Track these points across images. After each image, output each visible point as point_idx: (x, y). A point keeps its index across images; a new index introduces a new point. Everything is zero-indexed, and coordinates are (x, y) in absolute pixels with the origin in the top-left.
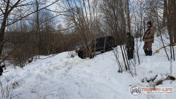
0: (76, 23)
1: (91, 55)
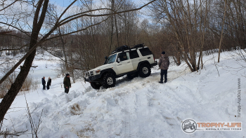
0: (170, 16)
1: (194, 66)
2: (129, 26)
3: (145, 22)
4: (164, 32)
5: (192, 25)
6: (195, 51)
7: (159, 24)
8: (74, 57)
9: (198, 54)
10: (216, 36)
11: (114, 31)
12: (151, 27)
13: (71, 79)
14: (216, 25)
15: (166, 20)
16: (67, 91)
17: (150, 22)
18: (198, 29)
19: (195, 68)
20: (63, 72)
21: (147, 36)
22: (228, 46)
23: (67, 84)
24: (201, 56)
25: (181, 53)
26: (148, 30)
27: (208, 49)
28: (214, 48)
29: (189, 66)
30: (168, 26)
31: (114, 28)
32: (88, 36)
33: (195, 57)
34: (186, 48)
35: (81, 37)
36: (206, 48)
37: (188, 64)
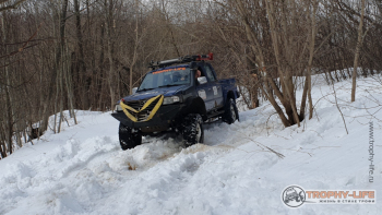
19: (293, 118)
29: (279, 110)
37: (276, 106)
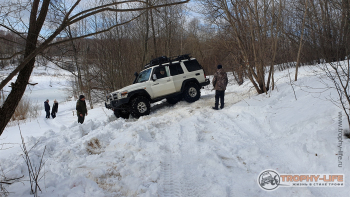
0: (229, 14)
1: (262, 86)
2: (172, 27)
3: (194, 23)
4: (220, 36)
5: (260, 28)
6: (263, 65)
7: (213, 25)
8: (91, 70)
9: (268, 68)
10: (292, 44)
11: (150, 34)
12: (202, 29)
13: (87, 103)
14: (294, 28)
15: (224, 20)
16: (81, 120)
17: (202, 22)
18: (269, 33)
19: (263, 89)
20: (75, 93)
21: (197, 43)
22: (310, 58)
23: (82, 111)
24: (271, 71)
25: (244, 67)
26: (199, 33)
27: (283, 62)
28: (290, 61)
29: (255, 85)
30: (227, 28)
31: (150, 29)
32: (111, 40)
33: (263, 73)
34: (251, 60)
35: (101, 42)
36: (279, 61)
37: (254, 83)
